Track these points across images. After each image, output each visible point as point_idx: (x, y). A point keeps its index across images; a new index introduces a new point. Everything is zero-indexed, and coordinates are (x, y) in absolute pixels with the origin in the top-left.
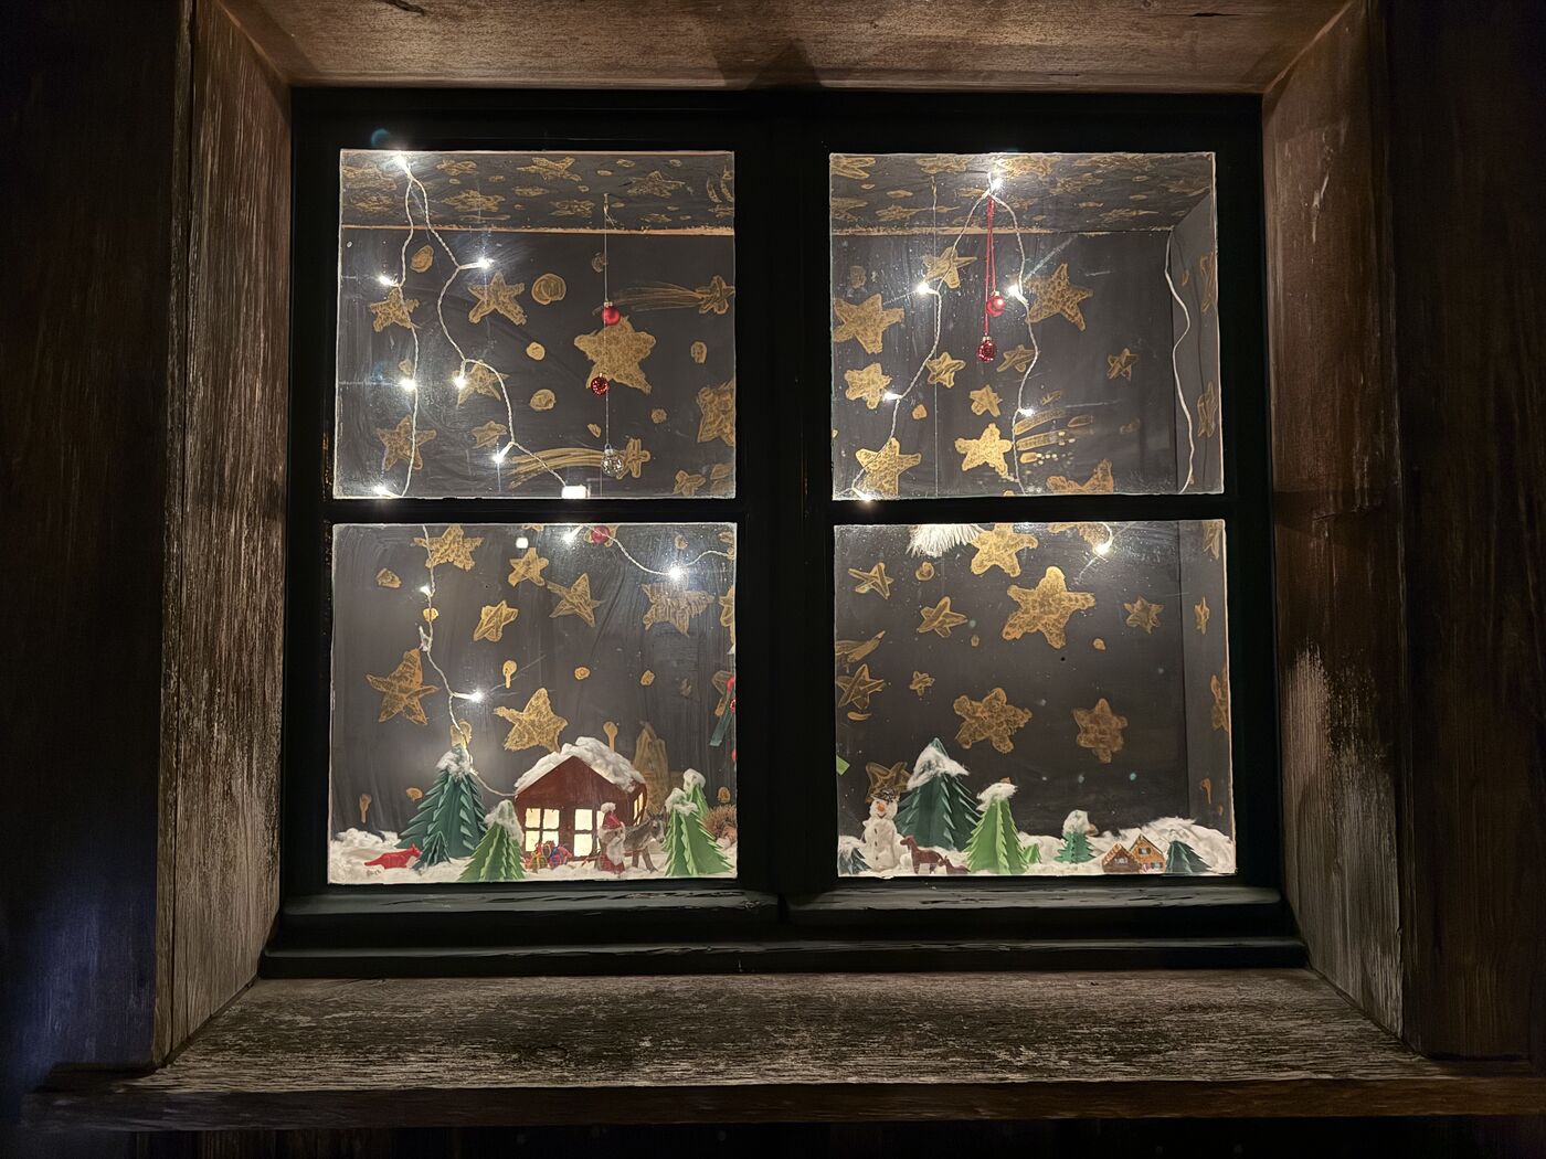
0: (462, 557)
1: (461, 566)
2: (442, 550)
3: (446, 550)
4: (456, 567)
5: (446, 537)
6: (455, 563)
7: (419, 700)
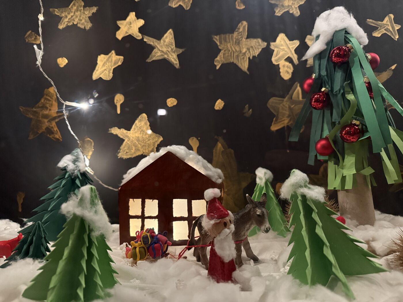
0: (83, 21)
1: (82, 27)
2: (69, 17)
3: (72, 16)
4: (79, 27)
5: (72, 7)
6: (79, 25)
7: (56, 123)
